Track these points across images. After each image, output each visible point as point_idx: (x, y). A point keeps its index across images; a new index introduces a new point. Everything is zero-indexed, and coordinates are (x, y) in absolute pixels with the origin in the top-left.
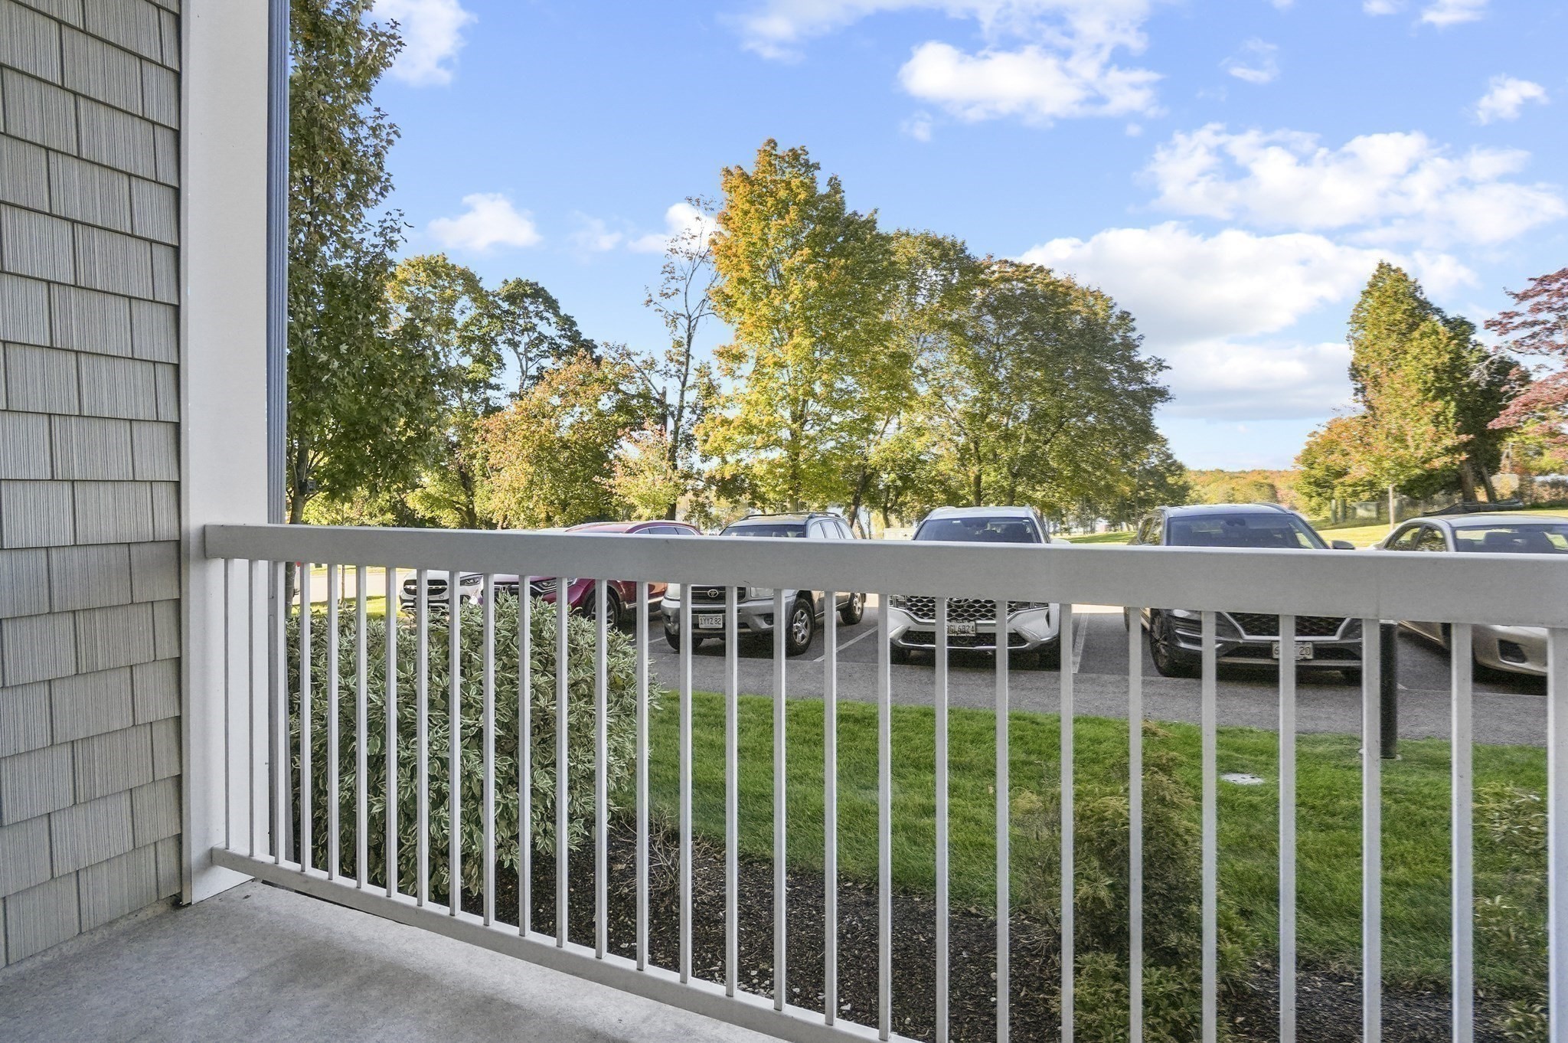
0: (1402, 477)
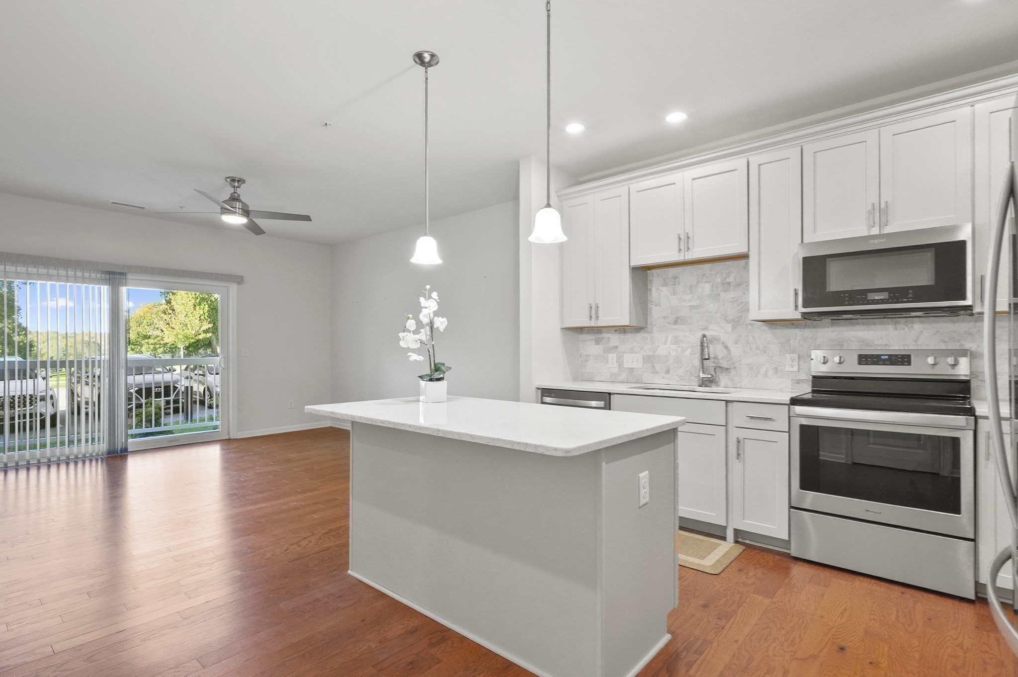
0: (187, 342)
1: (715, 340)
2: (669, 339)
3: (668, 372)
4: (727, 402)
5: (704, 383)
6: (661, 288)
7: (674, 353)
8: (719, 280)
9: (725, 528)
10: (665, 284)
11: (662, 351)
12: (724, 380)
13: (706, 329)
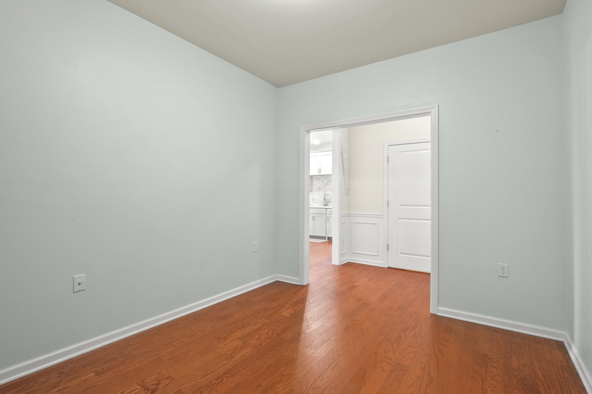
1: (327, 195)
2: (317, 194)
3: (317, 203)
4: (326, 208)
5: (325, 205)
6: (316, 181)
7: (318, 198)
8: (329, 180)
9: (325, 237)
10: (317, 180)
11: (316, 197)
12: (330, 204)
13: (326, 192)
